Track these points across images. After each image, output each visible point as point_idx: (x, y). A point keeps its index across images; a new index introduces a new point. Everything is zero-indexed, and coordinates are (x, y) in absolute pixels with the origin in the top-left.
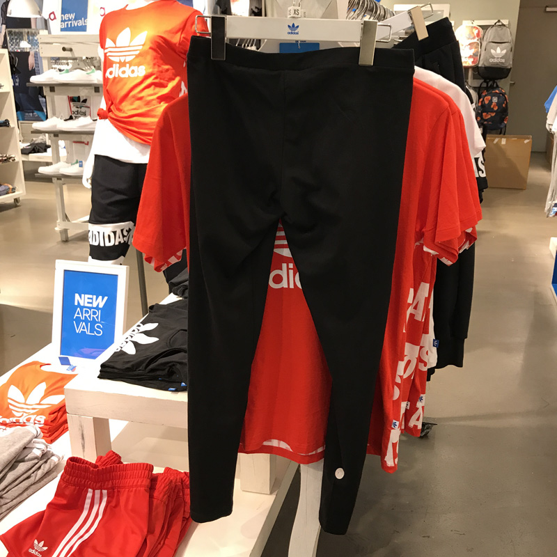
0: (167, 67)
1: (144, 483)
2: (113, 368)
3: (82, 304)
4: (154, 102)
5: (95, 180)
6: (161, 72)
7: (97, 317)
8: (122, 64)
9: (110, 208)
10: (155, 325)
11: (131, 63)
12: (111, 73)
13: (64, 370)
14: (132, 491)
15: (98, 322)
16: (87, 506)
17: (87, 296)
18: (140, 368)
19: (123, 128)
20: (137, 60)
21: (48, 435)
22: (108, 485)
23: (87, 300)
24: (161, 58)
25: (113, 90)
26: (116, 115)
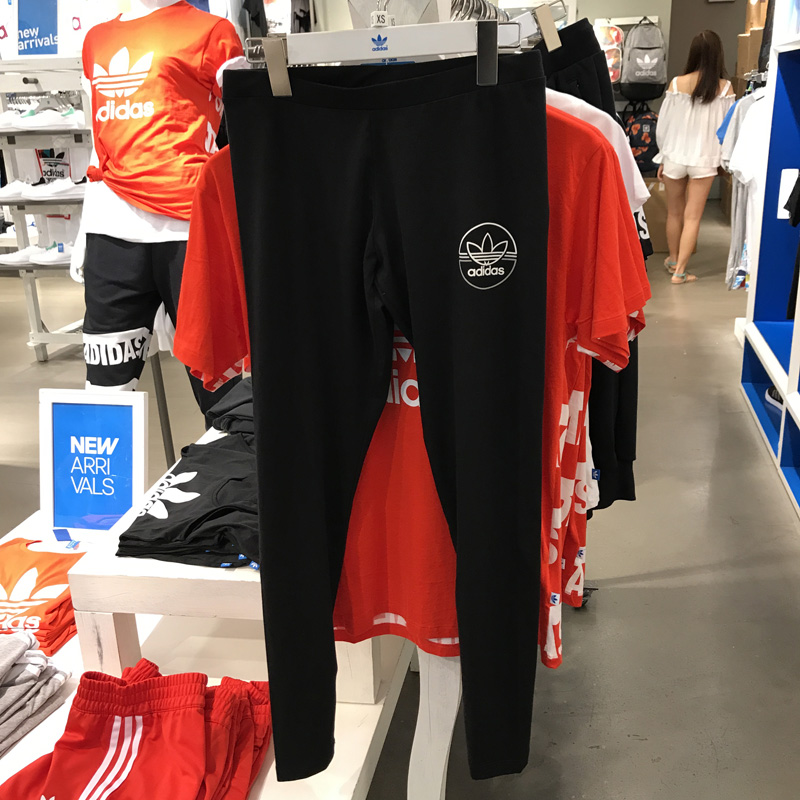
0: (184, 102)
1: (195, 702)
2: (138, 540)
3: (81, 451)
4: (170, 153)
5: (88, 270)
6: (177, 109)
7: (105, 469)
8: (120, 101)
9: (113, 309)
10: (193, 475)
11: (132, 99)
12: (104, 114)
13: (62, 548)
14: (179, 714)
15: (107, 476)
16: (114, 740)
17: (88, 439)
18: (178, 538)
19: (125, 192)
20: (142, 94)
21: (46, 644)
22: (143, 708)
23: (89, 445)
24: (176, 90)
25: (109, 139)
26: (113, 175)
